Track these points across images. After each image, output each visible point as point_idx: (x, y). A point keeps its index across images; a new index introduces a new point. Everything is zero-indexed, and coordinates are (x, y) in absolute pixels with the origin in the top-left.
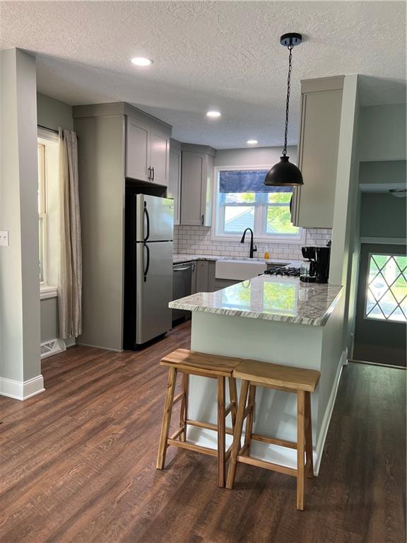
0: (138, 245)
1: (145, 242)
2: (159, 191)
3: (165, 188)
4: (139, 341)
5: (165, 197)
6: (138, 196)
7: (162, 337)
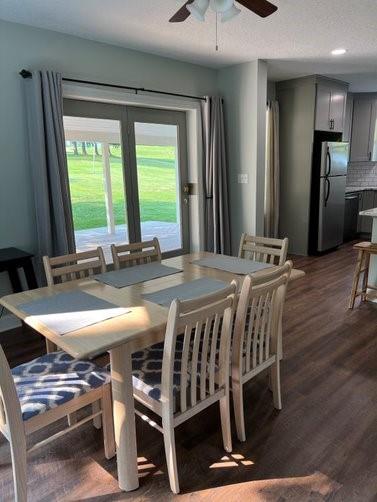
0: (322, 180)
1: (326, 177)
2: (336, 137)
3: (341, 134)
4: (320, 249)
5: (341, 141)
6: (323, 143)
7: (334, 249)
